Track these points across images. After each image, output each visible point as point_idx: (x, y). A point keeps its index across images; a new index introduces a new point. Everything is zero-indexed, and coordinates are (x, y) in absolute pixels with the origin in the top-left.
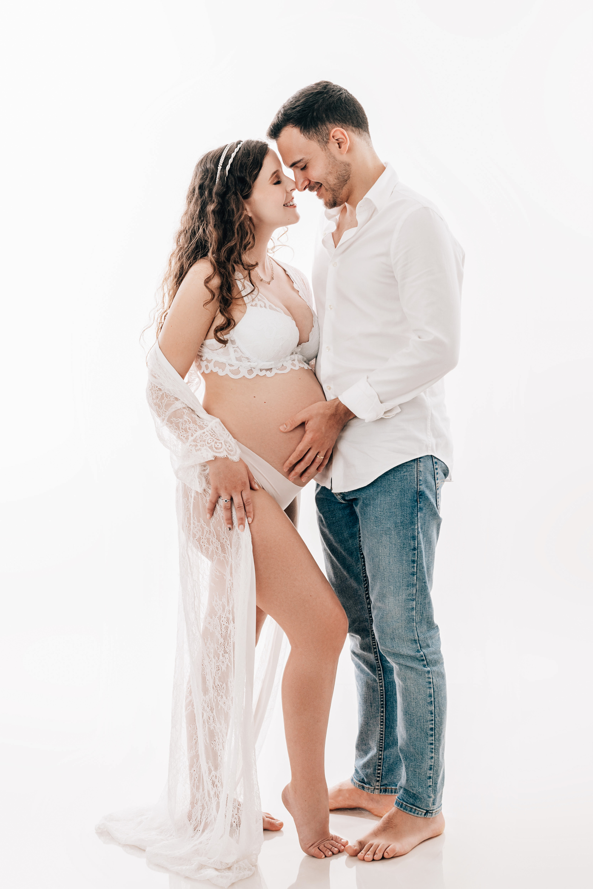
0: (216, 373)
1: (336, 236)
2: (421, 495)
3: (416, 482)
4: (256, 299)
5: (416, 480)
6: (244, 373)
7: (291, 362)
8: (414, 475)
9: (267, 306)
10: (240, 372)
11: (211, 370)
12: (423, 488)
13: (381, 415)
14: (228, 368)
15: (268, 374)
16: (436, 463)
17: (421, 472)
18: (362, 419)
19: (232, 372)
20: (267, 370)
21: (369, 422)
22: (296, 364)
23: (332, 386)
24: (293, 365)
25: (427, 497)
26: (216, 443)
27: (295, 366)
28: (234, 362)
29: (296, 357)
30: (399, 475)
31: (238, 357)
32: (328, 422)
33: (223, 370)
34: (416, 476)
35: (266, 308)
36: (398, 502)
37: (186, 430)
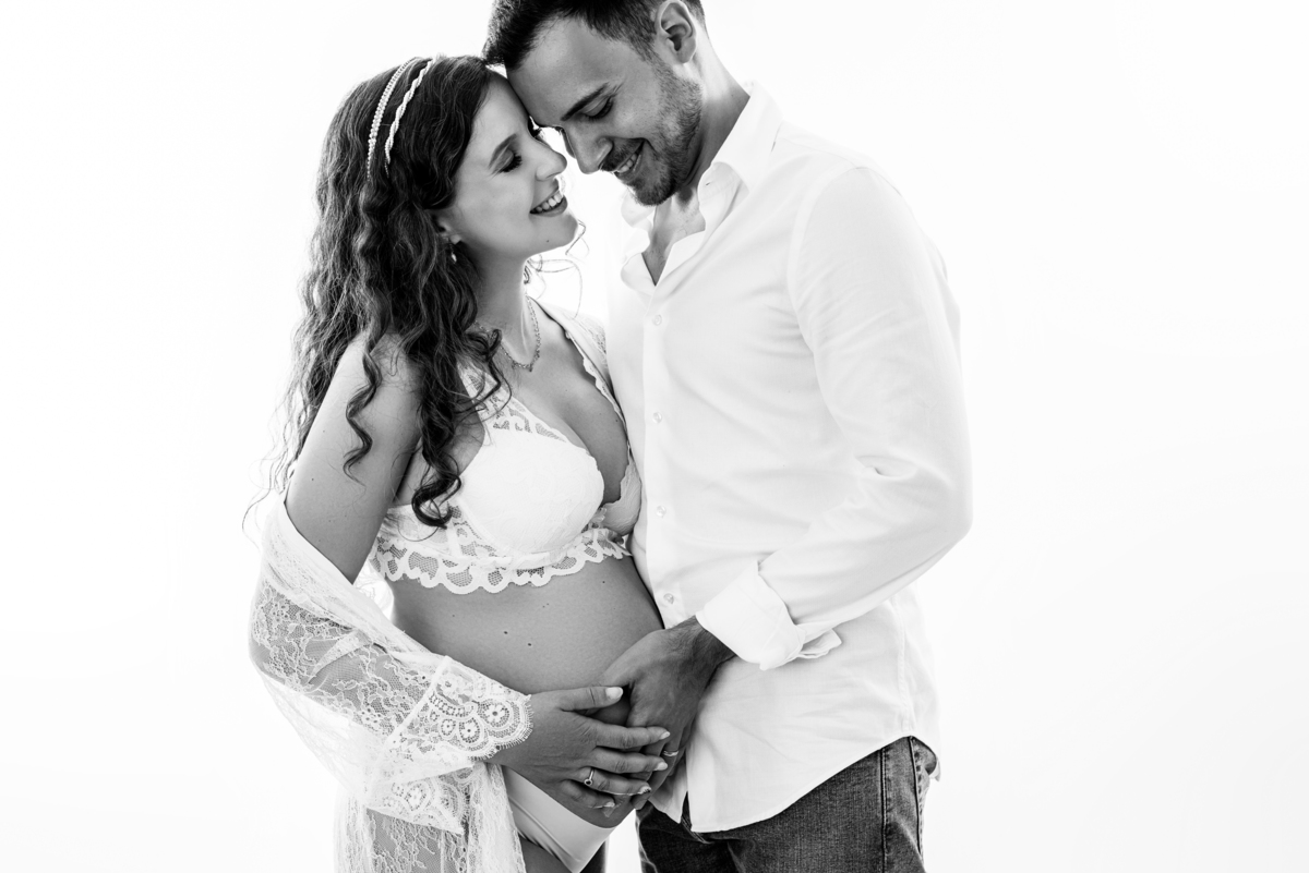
0: (416, 583)
1: (655, 260)
2: (890, 833)
3: (880, 806)
4: (506, 410)
5: (880, 801)
6: (480, 580)
7: (585, 548)
8: (875, 790)
9: (532, 426)
10: (470, 578)
11: (404, 575)
12: (894, 816)
13: (796, 653)
14: (443, 570)
15: (537, 580)
16: (917, 754)
17: (889, 780)
18: (753, 664)
19: (452, 578)
20: (532, 572)
21: (770, 670)
22: (599, 552)
23: (677, 595)
24: (590, 552)
25: (903, 835)
26: (462, 726)
27: (595, 556)
28: (456, 555)
29: (595, 534)
30: (841, 792)
31: (465, 544)
32: (678, 679)
33: (432, 575)
34: (880, 791)
35: (529, 431)
36: (841, 853)
37: (377, 706)
